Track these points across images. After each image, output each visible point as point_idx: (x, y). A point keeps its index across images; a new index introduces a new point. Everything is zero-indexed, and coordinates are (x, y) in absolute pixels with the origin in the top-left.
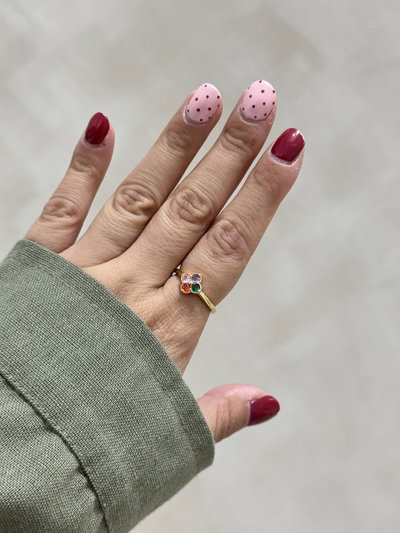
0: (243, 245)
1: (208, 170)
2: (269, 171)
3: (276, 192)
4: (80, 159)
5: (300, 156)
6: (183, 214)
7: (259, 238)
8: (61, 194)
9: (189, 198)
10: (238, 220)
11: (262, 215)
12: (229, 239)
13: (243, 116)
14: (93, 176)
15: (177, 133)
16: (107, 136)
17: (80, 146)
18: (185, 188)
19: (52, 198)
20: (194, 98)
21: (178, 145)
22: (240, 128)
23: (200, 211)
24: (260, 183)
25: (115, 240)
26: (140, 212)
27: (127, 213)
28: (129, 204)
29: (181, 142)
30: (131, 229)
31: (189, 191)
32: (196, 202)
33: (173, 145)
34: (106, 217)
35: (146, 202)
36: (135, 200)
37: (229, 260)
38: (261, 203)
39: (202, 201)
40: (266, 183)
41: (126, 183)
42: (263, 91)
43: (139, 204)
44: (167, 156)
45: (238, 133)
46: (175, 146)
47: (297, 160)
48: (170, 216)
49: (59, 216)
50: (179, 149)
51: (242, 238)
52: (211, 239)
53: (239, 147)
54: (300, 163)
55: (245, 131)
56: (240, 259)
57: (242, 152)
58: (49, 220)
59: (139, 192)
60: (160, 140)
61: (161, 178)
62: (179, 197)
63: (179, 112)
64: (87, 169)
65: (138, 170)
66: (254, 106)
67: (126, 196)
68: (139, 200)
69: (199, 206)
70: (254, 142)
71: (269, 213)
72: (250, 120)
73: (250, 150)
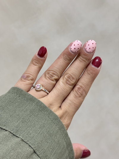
6: (67, 82)
8: (28, 73)
9: (69, 77)
13: (86, 51)
15: (67, 55)
18: (68, 74)
22: (85, 55)
23: (73, 82)
24: (89, 74)
26: (55, 80)
28: (51, 77)
32: (71, 78)
33: (65, 59)
35: (56, 77)
36: (53, 76)
37: (80, 98)
39: (73, 78)
41: (49, 70)
42: (93, 44)
46: (66, 60)
47: (100, 67)
48: (63, 83)
51: (84, 92)
52: (75, 92)
53: (84, 61)
55: (87, 56)
57: (85, 63)
58: (25, 81)
59: (54, 74)
62: (66, 76)
63: (67, 48)
64: (38, 65)
66: (90, 48)
67: (50, 75)
68: (54, 76)
69: (72, 80)
70: (89, 60)
71: (91, 84)
72: (88, 52)
73: (87, 62)
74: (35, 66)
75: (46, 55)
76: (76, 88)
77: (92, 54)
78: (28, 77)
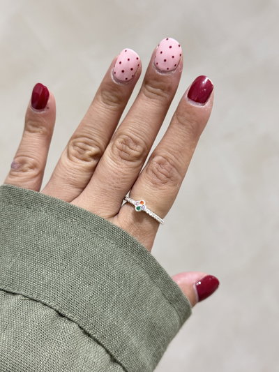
0: (176, 174)
1: (137, 117)
2: (188, 112)
3: (196, 129)
4: (32, 122)
5: (211, 98)
6: (123, 156)
7: (187, 166)
8: (22, 153)
9: (125, 142)
10: (169, 155)
11: (187, 148)
12: (163, 170)
13: (158, 69)
14: (44, 134)
15: (109, 92)
16: (49, 101)
17: (29, 113)
18: (120, 134)
19: (15, 158)
20: (118, 62)
21: (111, 101)
22: (157, 79)
23: (137, 150)
25: (75, 185)
26: (91, 159)
27: (80, 161)
28: (80, 153)
29: (113, 98)
30: (85, 173)
31: (125, 137)
32: (132, 145)
34: (63, 166)
35: (94, 150)
36: (85, 150)
37: (165, 187)
38: (185, 139)
39: (136, 143)
40: (186, 123)
41: (75, 137)
42: (170, 47)
43: (88, 153)
44: (104, 111)
45: (156, 83)
46: (107, 101)
47: (209, 101)
48: (113, 159)
49: (24, 171)
50: (112, 103)
51: (174, 169)
52: (150, 172)
53: (158, 94)
54: (212, 103)
55: (162, 81)
56: (175, 185)
57: (162, 99)
59: (86, 143)
60: (96, 99)
61: (102, 130)
62: (118, 142)
63: (108, 74)
64: (38, 129)
65: (82, 125)
66: (165, 60)
67: (77, 148)
68: (89, 150)
69: (135, 147)
70: (170, 89)
72: (163, 72)
73: (167, 95)
77: (174, 72)
78: (23, 163)
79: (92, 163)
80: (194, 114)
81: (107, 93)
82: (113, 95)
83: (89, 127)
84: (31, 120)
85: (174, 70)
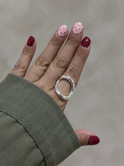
2: (81, 51)
5: (90, 45)
6: (58, 66)
8: (20, 62)
9: (59, 61)
12: (72, 73)
13: (74, 33)
14: (30, 56)
19: (17, 63)
20: (60, 29)
21: (55, 44)
22: (73, 38)
23: (63, 64)
24: (79, 55)
25: (37, 75)
26: (45, 66)
27: (40, 66)
28: (41, 64)
29: (57, 44)
30: (42, 71)
31: (59, 59)
32: (61, 62)
34: (34, 68)
35: (46, 63)
38: (80, 61)
39: (63, 61)
40: (81, 55)
41: (39, 57)
42: (79, 25)
44: (52, 48)
48: (54, 67)
49: (20, 69)
51: (76, 73)
52: (67, 73)
53: (73, 44)
57: (75, 45)
58: (16, 70)
59: (44, 60)
60: (49, 43)
61: (50, 55)
62: (56, 61)
63: (55, 34)
64: (28, 54)
65: (43, 53)
66: (77, 30)
67: (40, 61)
68: (44, 62)
70: (78, 42)
71: (84, 64)
72: (76, 34)
73: (77, 44)
74: (26, 55)
75: (34, 43)
76: (68, 70)
77: (80, 35)
78: (19, 65)
79: (45, 68)
80: (84, 51)
81: (54, 41)
82: (56, 42)
83: (45, 54)
84: (26, 50)
85: (80, 34)
